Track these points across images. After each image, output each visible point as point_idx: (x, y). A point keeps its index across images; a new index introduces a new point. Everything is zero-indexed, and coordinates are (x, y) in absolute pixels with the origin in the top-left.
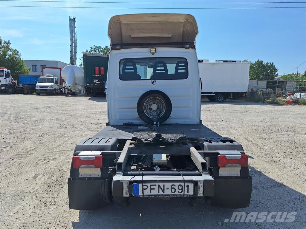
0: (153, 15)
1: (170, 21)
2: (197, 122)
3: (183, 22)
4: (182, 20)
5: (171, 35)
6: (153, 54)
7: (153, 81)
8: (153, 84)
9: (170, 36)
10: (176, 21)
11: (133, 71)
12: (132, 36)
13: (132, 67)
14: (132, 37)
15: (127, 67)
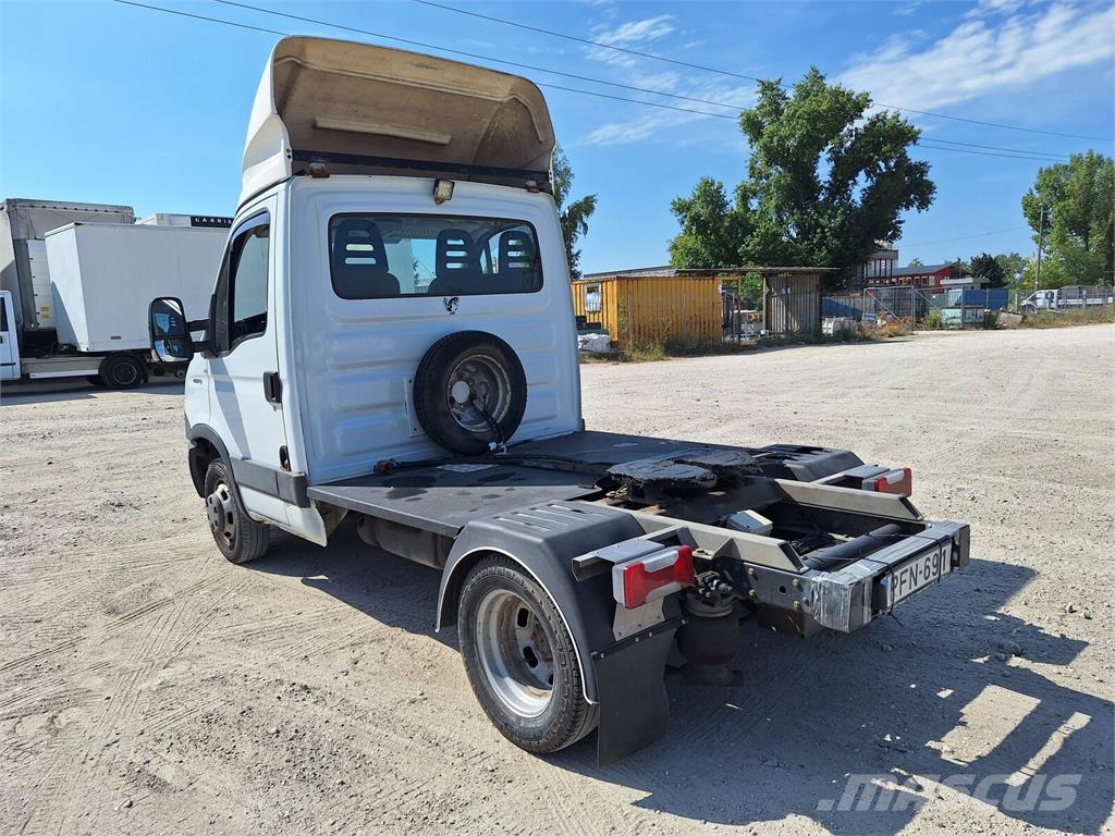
0: (423, 61)
1: (468, 91)
2: (573, 426)
3: (505, 100)
4: (502, 92)
5: (449, 137)
6: (439, 201)
7: (449, 298)
8: (449, 310)
9: (445, 139)
10: (485, 95)
11: (372, 261)
12: (320, 124)
13: (369, 248)
14: (321, 128)
15: (350, 247)
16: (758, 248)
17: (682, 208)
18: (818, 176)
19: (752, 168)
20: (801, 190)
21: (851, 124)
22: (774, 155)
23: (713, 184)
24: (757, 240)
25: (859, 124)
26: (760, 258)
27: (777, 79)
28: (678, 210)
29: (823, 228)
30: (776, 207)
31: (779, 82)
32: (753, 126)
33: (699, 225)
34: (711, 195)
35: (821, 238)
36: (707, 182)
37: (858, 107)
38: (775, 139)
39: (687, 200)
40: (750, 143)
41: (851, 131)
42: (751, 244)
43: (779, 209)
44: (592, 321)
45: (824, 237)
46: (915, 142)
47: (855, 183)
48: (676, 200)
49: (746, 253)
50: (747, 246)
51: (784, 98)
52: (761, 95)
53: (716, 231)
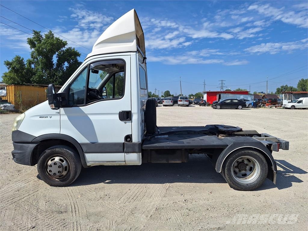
16: (37, 79)
17: (8, 64)
18: (53, 61)
19: (32, 55)
20: (48, 64)
21: (62, 49)
22: (40, 53)
23: (20, 58)
24: (37, 77)
25: (64, 49)
26: (38, 82)
27: (39, 31)
28: (7, 64)
29: (56, 76)
30: (41, 68)
31: (40, 32)
32: (31, 43)
33: (15, 70)
34: (19, 61)
35: (56, 79)
36: (18, 57)
37: (64, 44)
38: (41, 48)
39: (10, 62)
40: (31, 48)
41: (62, 50)
42: (35, 78)
43: (42, 68)
44: (4, 99)
45: (57, 78)
46: (79, 57)
47: (64, 65)
48: (6, 61)
49: (33, 81)
50: (34, 78)
51: (42, 37)
52: (34, 34)
53: (21, 73)
